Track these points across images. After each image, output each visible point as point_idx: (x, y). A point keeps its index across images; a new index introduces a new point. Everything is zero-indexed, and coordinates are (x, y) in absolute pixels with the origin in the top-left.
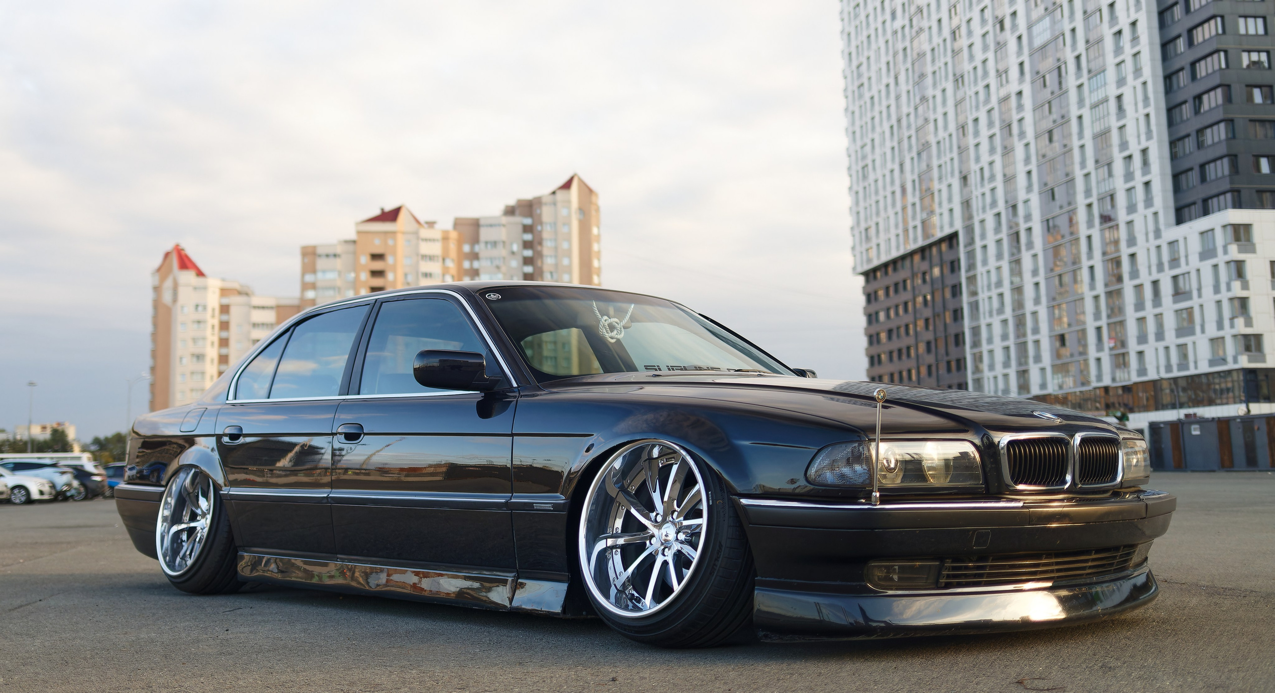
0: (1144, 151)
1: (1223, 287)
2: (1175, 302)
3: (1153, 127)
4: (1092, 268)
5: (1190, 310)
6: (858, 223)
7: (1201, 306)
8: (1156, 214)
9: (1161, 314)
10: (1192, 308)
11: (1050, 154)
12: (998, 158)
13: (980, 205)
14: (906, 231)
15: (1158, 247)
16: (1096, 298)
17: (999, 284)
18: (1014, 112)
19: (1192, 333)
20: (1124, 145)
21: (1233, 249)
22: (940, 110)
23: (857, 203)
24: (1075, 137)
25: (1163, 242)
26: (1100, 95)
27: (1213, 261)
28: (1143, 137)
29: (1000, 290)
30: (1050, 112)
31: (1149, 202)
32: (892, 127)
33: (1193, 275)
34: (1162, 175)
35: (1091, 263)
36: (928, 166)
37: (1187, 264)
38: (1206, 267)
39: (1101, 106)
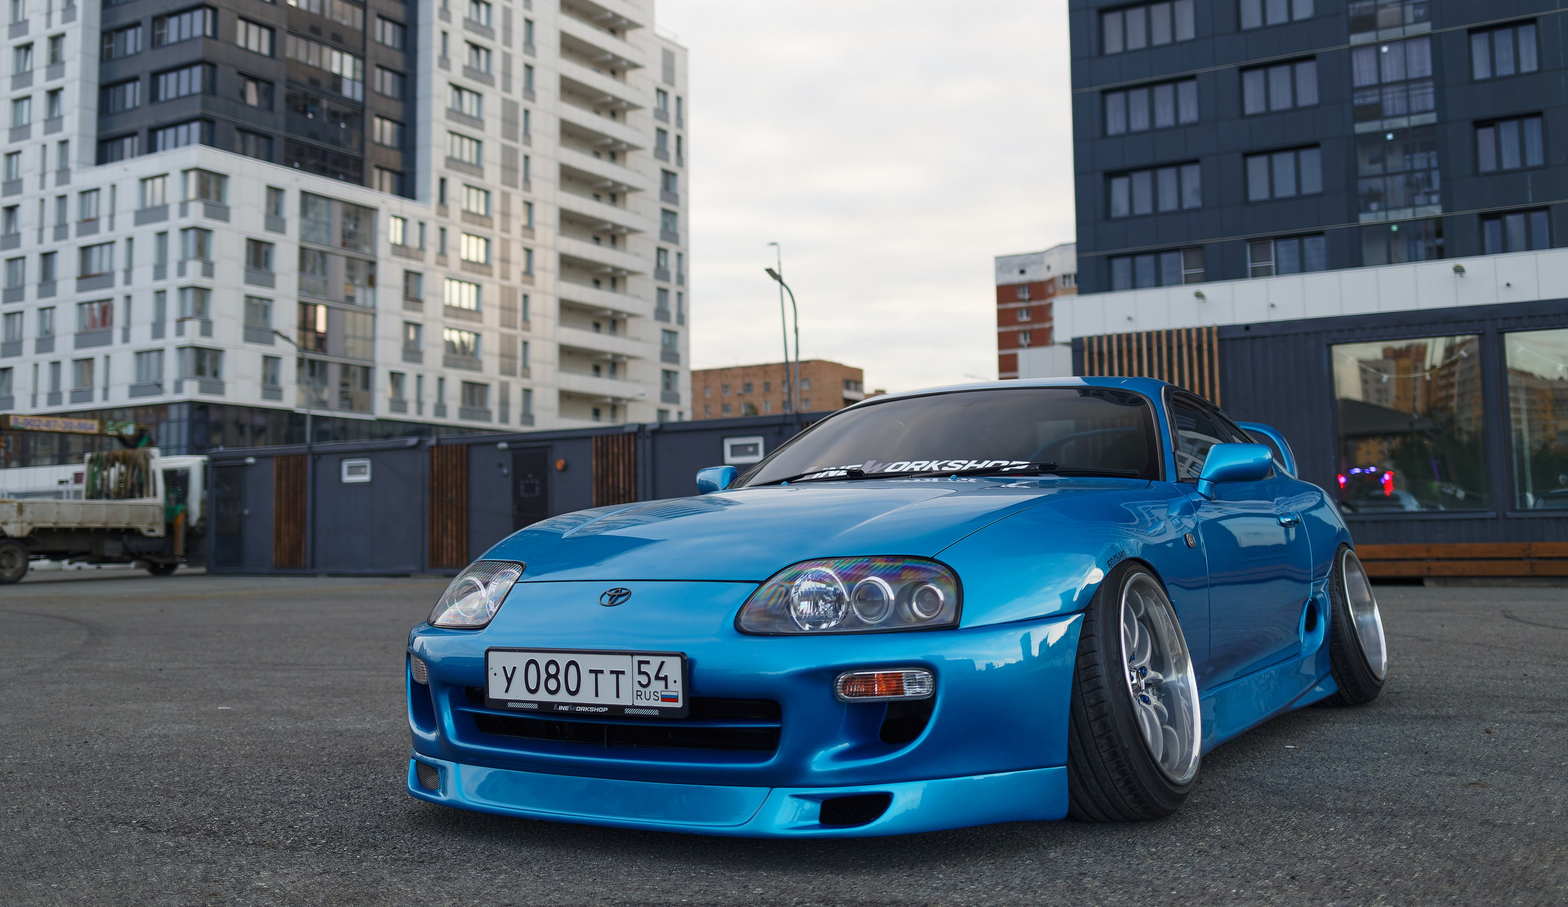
0: (56, 40)
1: (172, 268)
2: (80, 289)
5: (106, 306)
7: (128, 298)
8: (64, 143)
9: (52, 308)
10: (110, 300)
15: (62, 198)
19: (108, 341)
20: (19, 25)
21: (196, 208)
25: (72, 191)
27: (160, 226)
28: (57, 16)
31: (53, 122)
33: (120, 248)
34: (84, 80)
37: (111, 227)
38: (146, 236)
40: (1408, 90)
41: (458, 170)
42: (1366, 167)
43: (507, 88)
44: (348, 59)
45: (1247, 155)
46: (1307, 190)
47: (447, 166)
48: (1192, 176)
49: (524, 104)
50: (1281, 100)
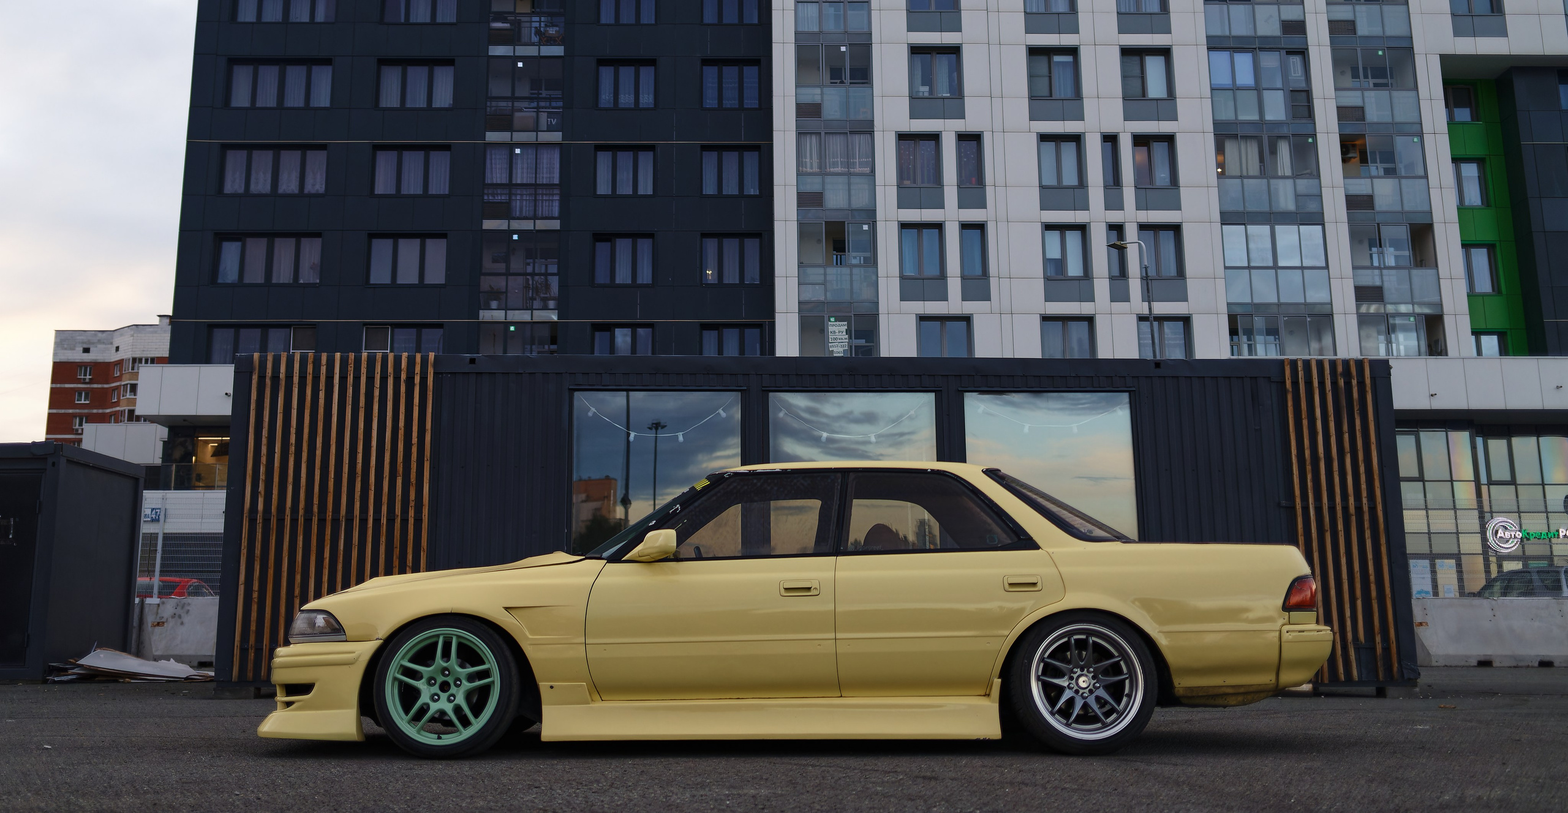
40: (536, 195)
42: (488, 265)
45: (373, 236)
46: (430, 279)
48: (312, 252)
50: (412, 186)
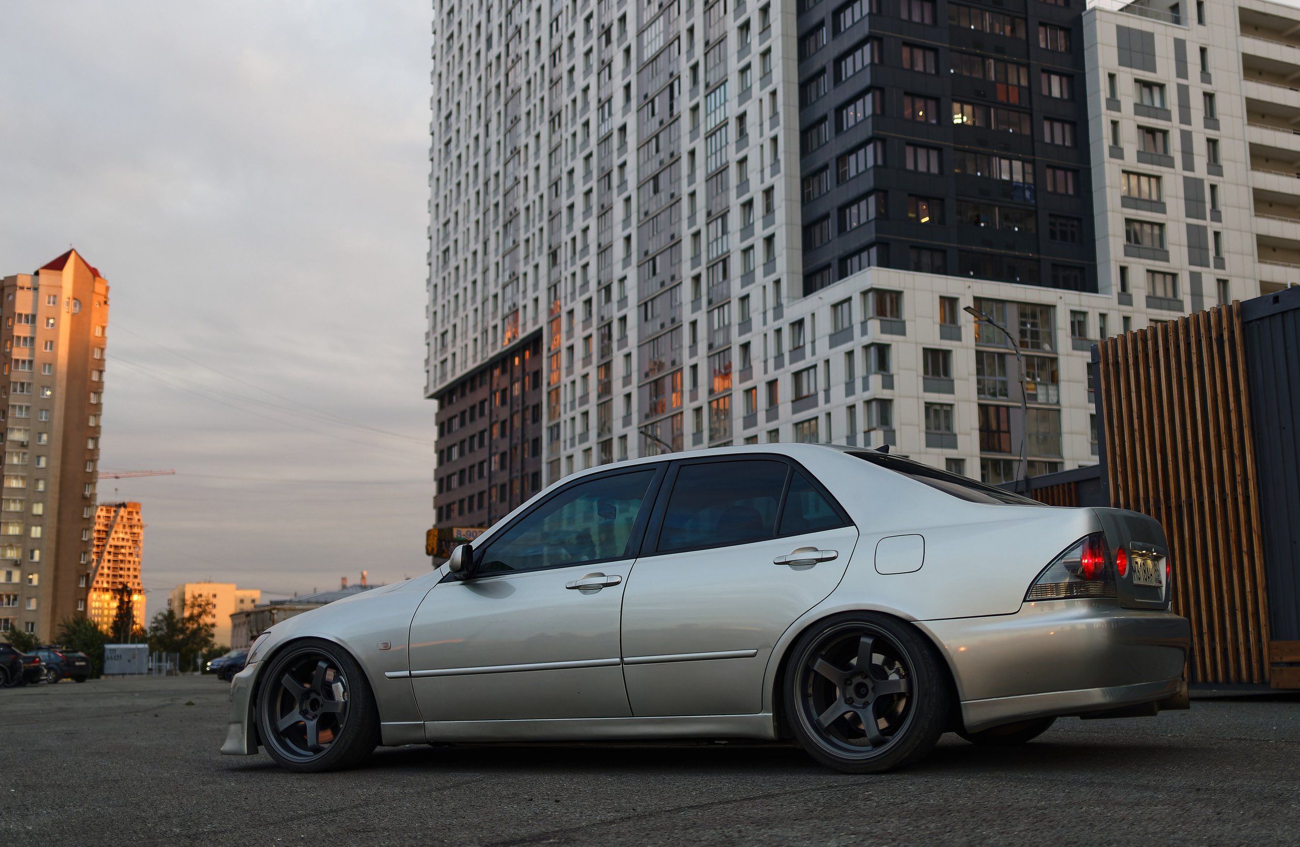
0: (768, 192)
1: (859, 384)
2: (795, 411)
3: (781, 156)
4: (694, 368)
6: (434, 327)
7: (829, 415)
8: (777, 282)
10: (816, 419)
11: (653, 210)
12: (593, 222)
13: (569, 290)
14: (485, 331)
15: (779, 331)
16: (698, 410)
17: (584, 399)
18: (615, 154)
20: (743, 185)
21: (874, 325)
22: (532, 164)
23: (435, 300)
24: (684, 182)
25: (784, 324)
26: (719, 118)
27: (847, 347)
28: (767, 171)
29: (584, 408)
30: (657, 151)
31: (770, 265)
32: (478, 193)
33: (821, 370)
34: (789, 224)
35: (693, 361)
36: (514, 242)
37: (813, 353)
38: (838, 356)
39: (718, 133)
41: (1140, 257)
43: (1188, 165)
44: (1017, 165)
47: (1127, 254)
49: (1209, 179)
